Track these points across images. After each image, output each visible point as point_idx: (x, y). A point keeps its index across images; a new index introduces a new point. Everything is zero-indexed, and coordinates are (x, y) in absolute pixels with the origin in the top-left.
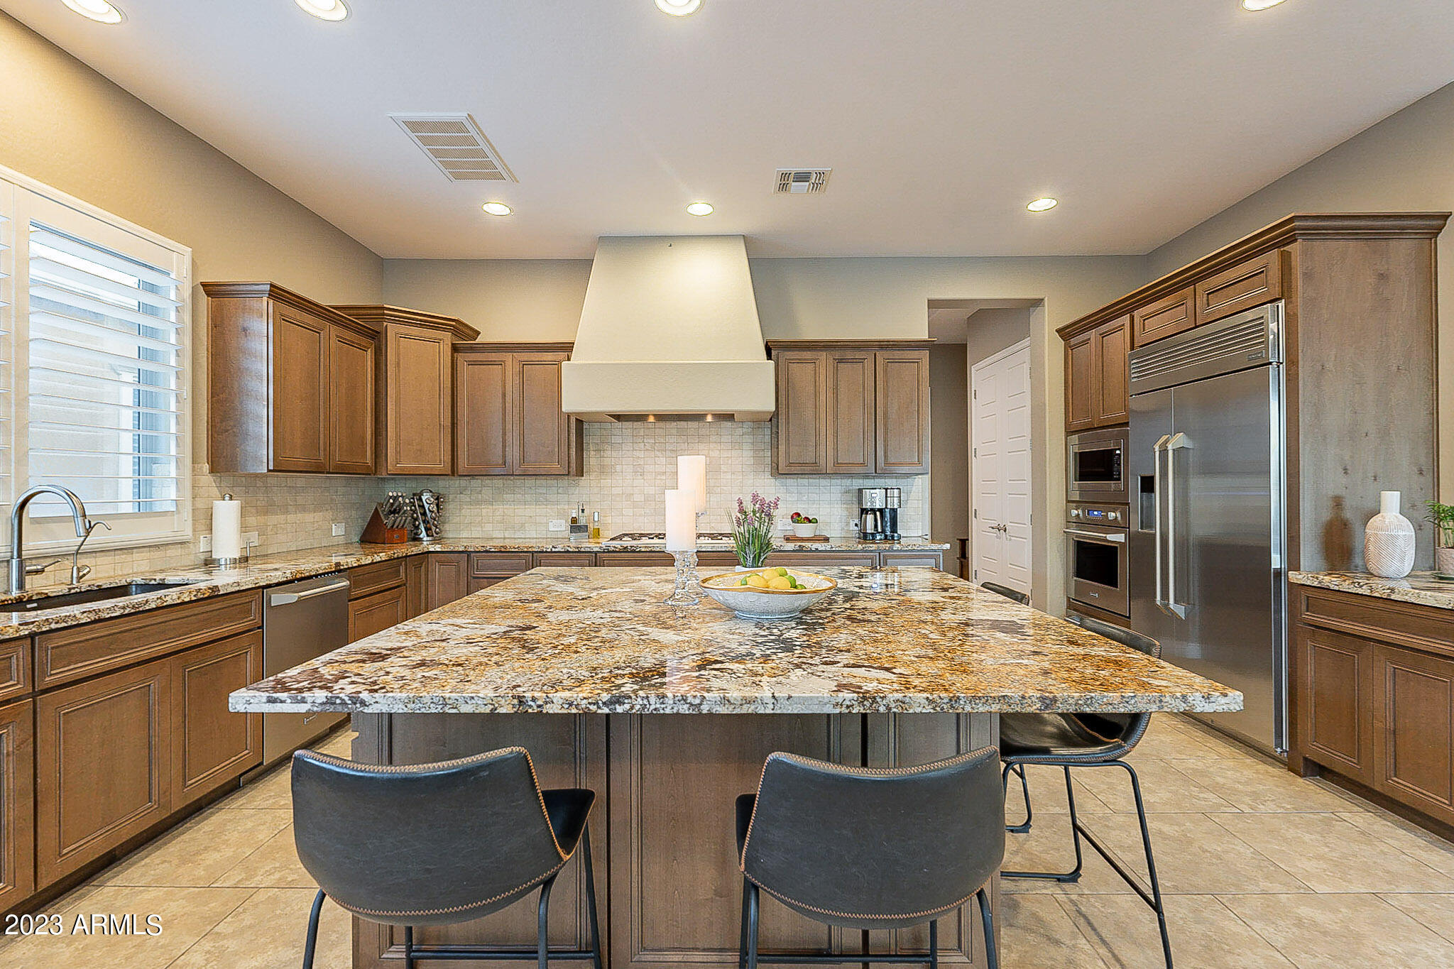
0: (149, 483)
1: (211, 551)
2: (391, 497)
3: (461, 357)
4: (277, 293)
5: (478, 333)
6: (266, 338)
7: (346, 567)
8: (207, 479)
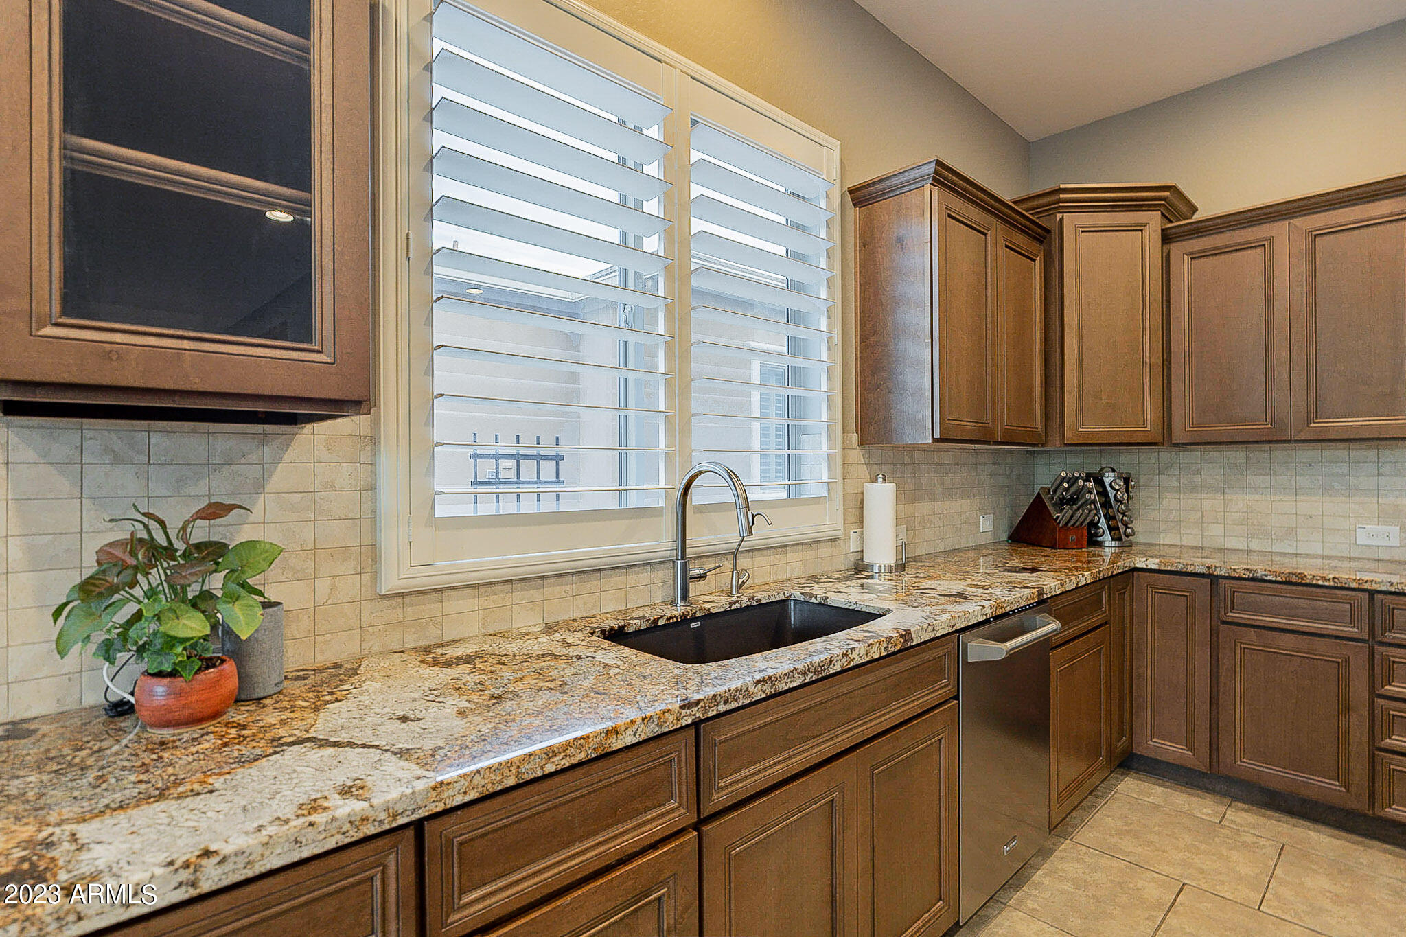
0: (799, 458)
1: (862, 551)
2: (1063, 479)
3: (1177, 249)
4: (945, 177)
5: (1194, 210)
6: (929, 244)
7: (1049, 595)
8: (856, 453)
